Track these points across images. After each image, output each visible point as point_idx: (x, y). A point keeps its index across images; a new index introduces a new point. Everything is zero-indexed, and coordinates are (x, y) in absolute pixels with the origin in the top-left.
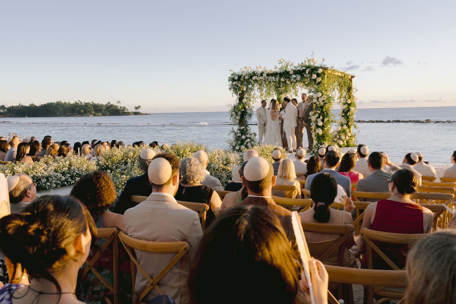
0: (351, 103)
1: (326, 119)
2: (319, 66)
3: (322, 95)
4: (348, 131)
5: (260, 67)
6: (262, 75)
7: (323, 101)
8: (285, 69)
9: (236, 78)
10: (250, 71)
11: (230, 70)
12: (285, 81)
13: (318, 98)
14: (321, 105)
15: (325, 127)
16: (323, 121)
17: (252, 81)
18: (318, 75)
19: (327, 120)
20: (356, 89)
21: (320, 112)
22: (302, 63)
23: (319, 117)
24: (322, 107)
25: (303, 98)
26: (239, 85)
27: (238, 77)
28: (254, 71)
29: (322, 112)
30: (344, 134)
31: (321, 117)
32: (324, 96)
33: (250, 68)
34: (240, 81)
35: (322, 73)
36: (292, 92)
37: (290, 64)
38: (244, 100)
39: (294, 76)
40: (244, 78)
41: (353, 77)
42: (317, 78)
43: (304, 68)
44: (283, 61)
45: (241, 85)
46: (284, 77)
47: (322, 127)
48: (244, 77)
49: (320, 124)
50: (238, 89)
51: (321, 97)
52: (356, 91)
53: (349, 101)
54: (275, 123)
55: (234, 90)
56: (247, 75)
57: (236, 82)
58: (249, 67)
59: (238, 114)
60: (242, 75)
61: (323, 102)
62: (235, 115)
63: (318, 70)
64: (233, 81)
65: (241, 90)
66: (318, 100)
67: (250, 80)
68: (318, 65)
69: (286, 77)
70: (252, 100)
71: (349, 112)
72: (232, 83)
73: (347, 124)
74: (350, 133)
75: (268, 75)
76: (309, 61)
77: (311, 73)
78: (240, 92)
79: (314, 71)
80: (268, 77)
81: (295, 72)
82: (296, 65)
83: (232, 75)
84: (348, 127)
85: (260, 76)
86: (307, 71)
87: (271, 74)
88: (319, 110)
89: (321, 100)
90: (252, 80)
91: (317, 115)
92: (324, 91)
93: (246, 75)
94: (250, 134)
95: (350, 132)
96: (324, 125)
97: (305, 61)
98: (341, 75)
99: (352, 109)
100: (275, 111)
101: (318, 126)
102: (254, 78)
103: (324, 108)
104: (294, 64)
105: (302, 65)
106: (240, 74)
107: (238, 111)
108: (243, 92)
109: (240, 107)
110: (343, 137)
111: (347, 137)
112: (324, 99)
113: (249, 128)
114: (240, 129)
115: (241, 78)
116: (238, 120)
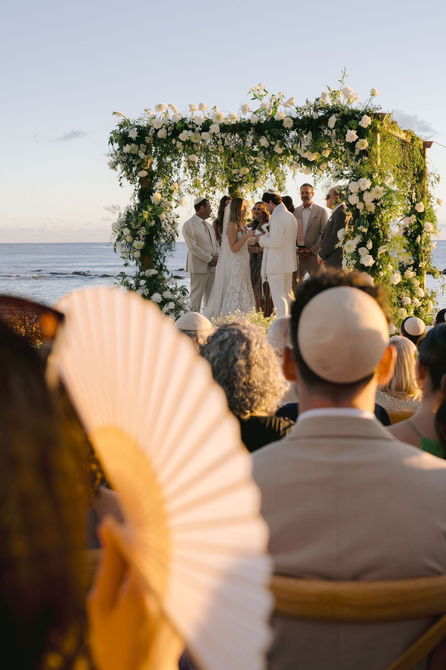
0: (424, 213)
1: (382, 250)
2: (361, 109)
3: (373, 186)
4: (417, 283)
5: (201, 106)
6: (206, 126)
7: (375, 201)
8: (270, 114)
9: (133, 134)
10: (174, 116)
11: (114, 113)
12: (272, 147)
13: (361, 194)
14: (369, 210)
15: (381, 270)
16: (373, 253)
17: (179, 145)
18: (362, 133)
19: (384, 251)
20: (437, 176)
21: (365, 230)
22: (317, 100)
23: (362, 244)
24: (371, 218)
25: (305, 195)
26: (142, 155)
27: (137, 133)
28: (184, 117)
29: (373, 230)
30: (408, 291)
31: (370, 245)
32: (377, 187)
33: (173, 108)
34: (144, 143)
35: (370, 126)
36: (269, 180)
37: (285, 100)
38: (157, 197)
39: (293, 134)
40: (155, 136)
41: (428, 145)
42: (357, 140)
43: (321, 113)
44: (263, 93)
45: (146, 154)
46: (269, 136)
47: (374, 270)
48: (154, 132)
49: (369, 261)
50: (138, 165)
51: (369, 190)
52: (437, 182)
53: (420, 206)
54: (238, 261)
55: (126, 169)
56: (164, 126)
57: (133, 145)
58: (170, 105)
59: (138, 236)
60: (149, 127)
61: (373, 204)
62: (129, 239)
63: (360, 119)
64: (124, 142)
65: (147, 168)
66: (361, 200)
67: (174, 141)
68: (359, 105)
69: (274, 137)
70: (175, 196)
71: (421, 234)
72: (121, 149)
73: (416, 266)
74: (423, 288)
75: (224, 128)
76: (334, 95)
77: (342, 127)
78: (144, 174)
79: (350, 122)
80: (223, 135)
81: (297, 124)
82: (302, 104)
83: (121, 126)
84: (417, 275)
85: (200, 132)
86: (332, 121)
87: (233, 125)
88: (363, 225)
89: (368, 198)
90: (178, 142)
91: (358, 239)
92: (377, 174)
93: (162, 127)
94: (171, 290)
95: (422, 286)
96: (377, 264)
97: (324, 95)
98: (404, 138)
99: (429, 228)
100: (239, 230)
101: (362, 268)
102: (184, 135)
103: (378, 220)
104: (294, 101)
105: (318, 103)
106: (143, 124)
107: (139, 225)
108: (151, 174)
109: (146, 214)
110: (408, 300)
111: (416, 300)
112: (379, 197)
113: (168, 273)
114: (146, 275)
115: (147, 135)
116: (139, 251)
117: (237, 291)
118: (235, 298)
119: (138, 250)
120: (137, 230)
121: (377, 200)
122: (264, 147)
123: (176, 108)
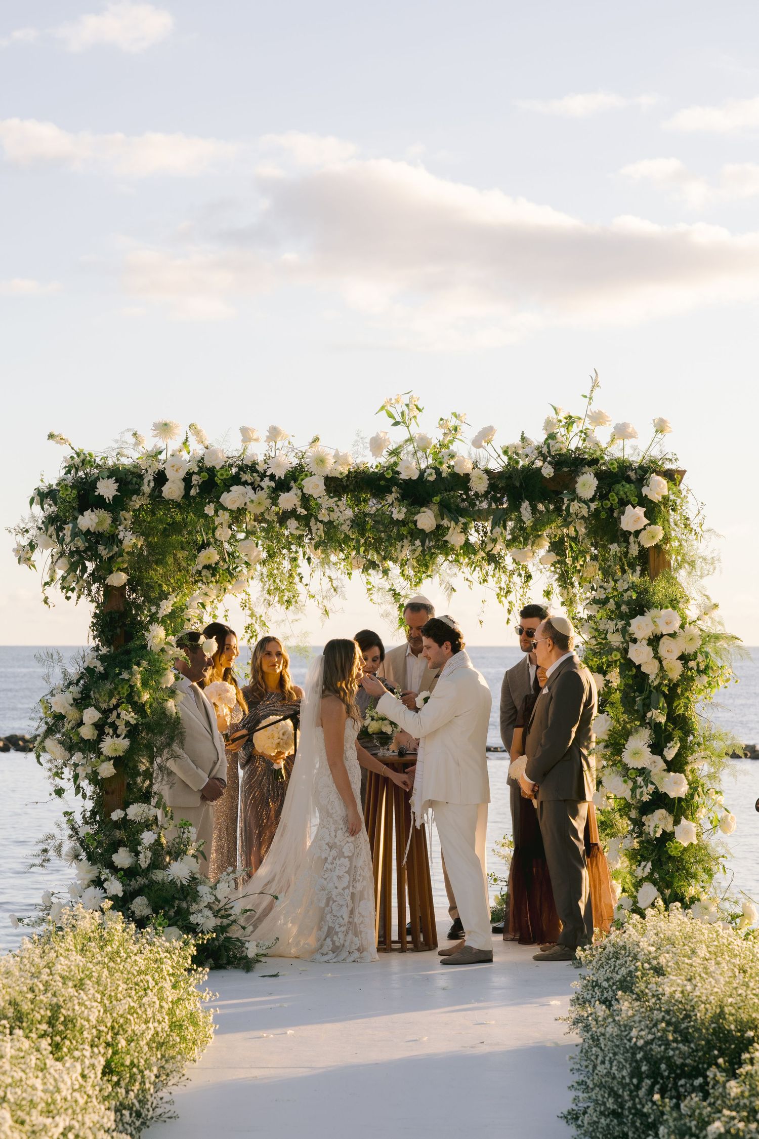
5: (274, 433)
6: (289, 481)
7: (684, 658)
9: (107, 489)
11: (51, 436)
12: (440, 531)
13: (654, 642)
14: (670, 675)
15: (698, 805)
17: (223, 518)
21: (661, 719)
24: (672, 693)
27: (115, 486)
29: (675, 719)
31: (673, 751)
32: (689, 628)
33: (197, 433)
35: (664, 498)
38: (159, 634)
40: (156, 495)
42: (645, 527)
46: (439, 508)
48: (153, 483)
50: (111, 559)
51: (673, 635)
56: (179, 474)
57: (103, 513)
58: (192, 426)
59: (114, 727)
60: (140, 472)
61: (679, 664)
63: (642, 483)
66: (655, 654)
67: (208, 509)
69: (449, 510)
72: (62, 518)
78: (121, 579)
81: (498, 483)
88: (658, 708)
89: (670, 650)
90: (219, 512)
91: (646, 736)
102: (234, 497)
103: (688, 697)
104: (494, 431)
106: (126, 462)
112: (690, 649)
114: (128, 818)
115: (137, 492)
116: (112, 762)
117: (346, 854)
118: (340, 871)
119: (110, 759)
120: (110, 711)
121: (689, 655)
122: (423, 530)
123: (205, 433)
